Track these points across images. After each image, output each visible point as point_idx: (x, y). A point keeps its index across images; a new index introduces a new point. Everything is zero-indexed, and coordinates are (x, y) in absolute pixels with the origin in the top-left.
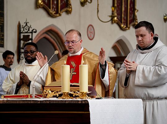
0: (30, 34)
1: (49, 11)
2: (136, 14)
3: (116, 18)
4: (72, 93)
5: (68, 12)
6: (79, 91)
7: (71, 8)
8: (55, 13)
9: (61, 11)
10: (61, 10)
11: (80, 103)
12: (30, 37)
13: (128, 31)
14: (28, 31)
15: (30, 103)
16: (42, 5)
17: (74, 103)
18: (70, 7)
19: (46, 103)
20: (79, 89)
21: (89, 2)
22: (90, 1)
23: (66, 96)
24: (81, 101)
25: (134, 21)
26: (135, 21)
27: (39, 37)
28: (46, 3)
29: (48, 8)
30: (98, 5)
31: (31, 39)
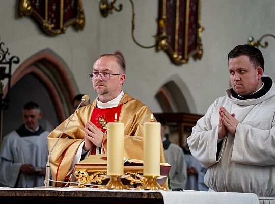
0: (7, 66)
1: (43, 23)
2: (200, 35)
3: (164, 42)
4: (128, 177)
5: (78, 27)
6: (141, 174)
7: (84, 19)
8: (53, 28)
9: (65, 25)
10: (64, 22)
11: (146, 197)
12: (7, 71)
13: (184, 66)
14: (2, 60)
15: (43, 196)
16: (29, 11)
17: (134, 197)
18: (82, 16)
19: (76, 196)
21: (116, 10)
22: (118, 8)
23: (117, 183)
24: (148, 193)
25: (195, 49)
26: (197, 48)
27: (22, 72)
28: (37, 7)
29: (42, 19)
30: (134, 15)
31: (9, 76)
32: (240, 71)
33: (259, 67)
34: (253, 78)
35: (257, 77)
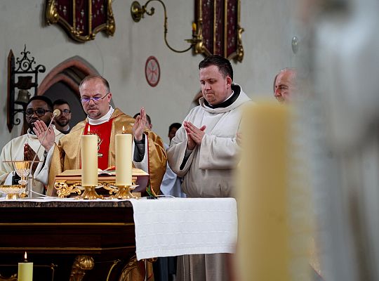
0: (33, 75)
1: (71, 30)
2: (240, 36)
3: (201, 44)
5: (108, 33)
7: (114, 25)
8: (81, 34)
9: (94, 31)
10: (93, 29)
12: (33, 81)
14: (29, 69)
16: (55, 18)
17: (105, 206)
18: (112, 22)
20: (115, 180)
21: (148, 13)
22: (150, 12)
23: (91, 193)
24: (119, 202)
25: (235, 51)
26: (238, 50)
27: (51, 80)
28: (65, 14)
29: (70, 26)
30: (166, 18)
31: (35, 85)
32: (211, 81)
33: (228, 77)
34: (222, 88)
35: (226, 86)
